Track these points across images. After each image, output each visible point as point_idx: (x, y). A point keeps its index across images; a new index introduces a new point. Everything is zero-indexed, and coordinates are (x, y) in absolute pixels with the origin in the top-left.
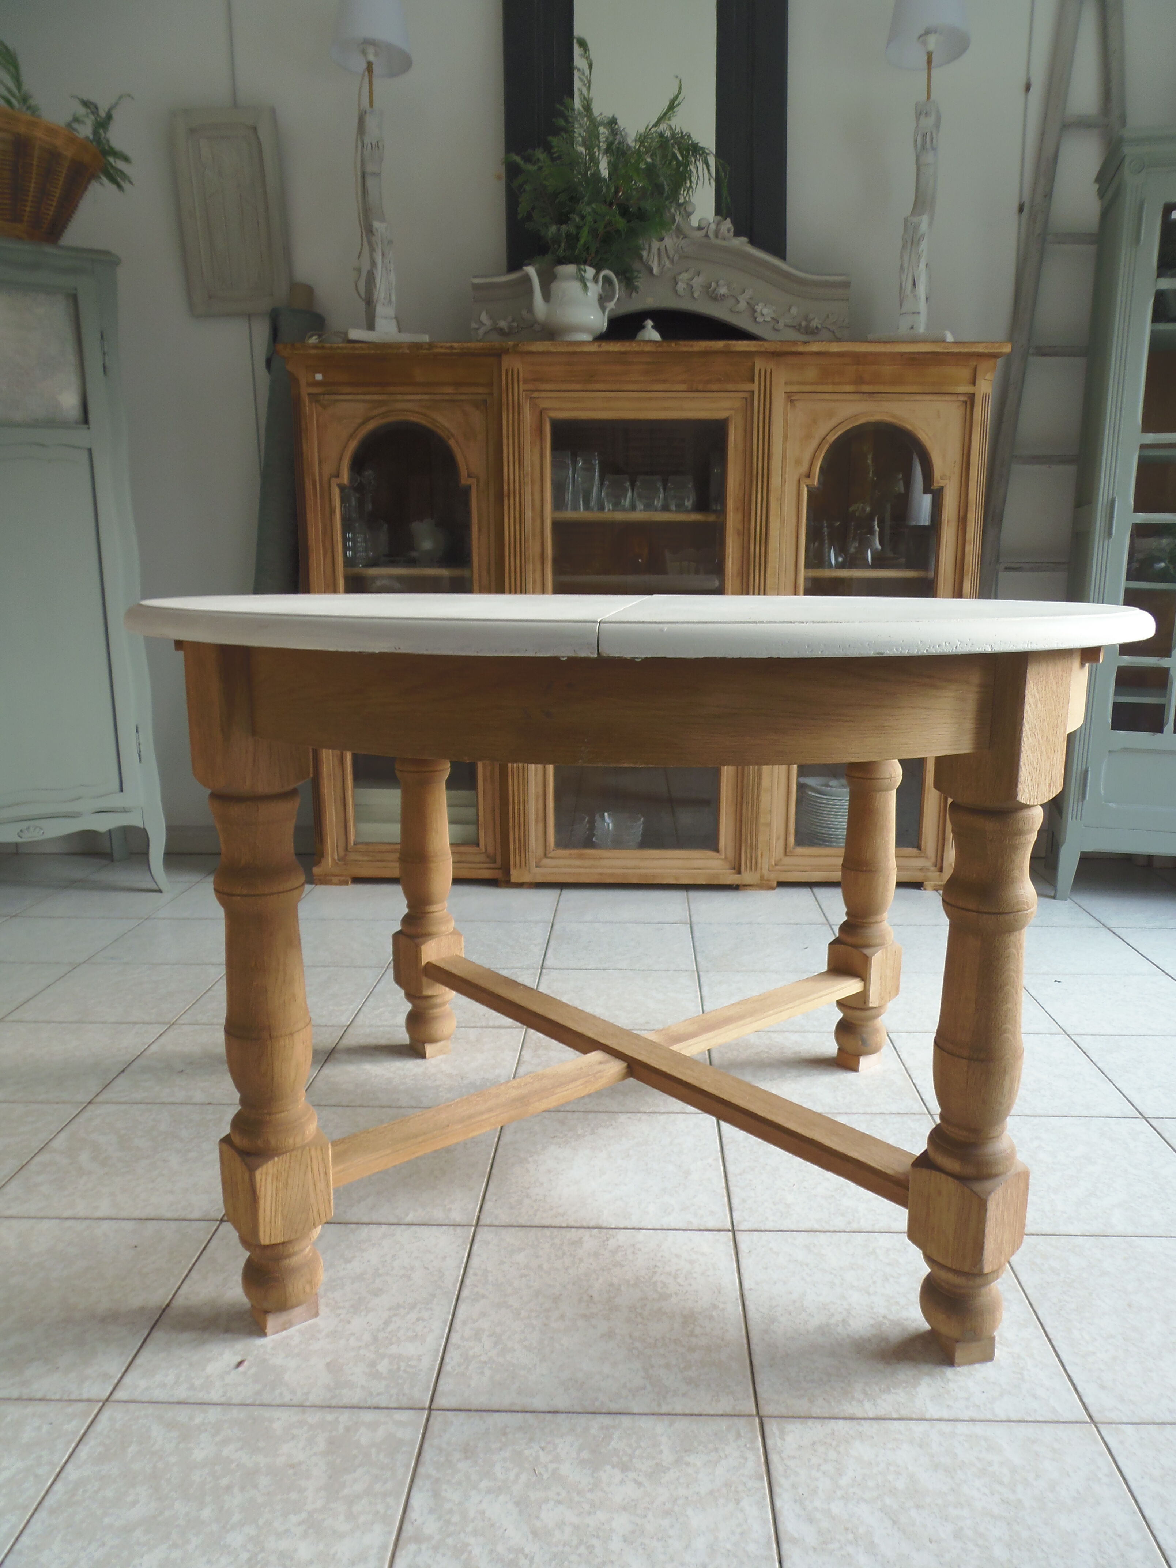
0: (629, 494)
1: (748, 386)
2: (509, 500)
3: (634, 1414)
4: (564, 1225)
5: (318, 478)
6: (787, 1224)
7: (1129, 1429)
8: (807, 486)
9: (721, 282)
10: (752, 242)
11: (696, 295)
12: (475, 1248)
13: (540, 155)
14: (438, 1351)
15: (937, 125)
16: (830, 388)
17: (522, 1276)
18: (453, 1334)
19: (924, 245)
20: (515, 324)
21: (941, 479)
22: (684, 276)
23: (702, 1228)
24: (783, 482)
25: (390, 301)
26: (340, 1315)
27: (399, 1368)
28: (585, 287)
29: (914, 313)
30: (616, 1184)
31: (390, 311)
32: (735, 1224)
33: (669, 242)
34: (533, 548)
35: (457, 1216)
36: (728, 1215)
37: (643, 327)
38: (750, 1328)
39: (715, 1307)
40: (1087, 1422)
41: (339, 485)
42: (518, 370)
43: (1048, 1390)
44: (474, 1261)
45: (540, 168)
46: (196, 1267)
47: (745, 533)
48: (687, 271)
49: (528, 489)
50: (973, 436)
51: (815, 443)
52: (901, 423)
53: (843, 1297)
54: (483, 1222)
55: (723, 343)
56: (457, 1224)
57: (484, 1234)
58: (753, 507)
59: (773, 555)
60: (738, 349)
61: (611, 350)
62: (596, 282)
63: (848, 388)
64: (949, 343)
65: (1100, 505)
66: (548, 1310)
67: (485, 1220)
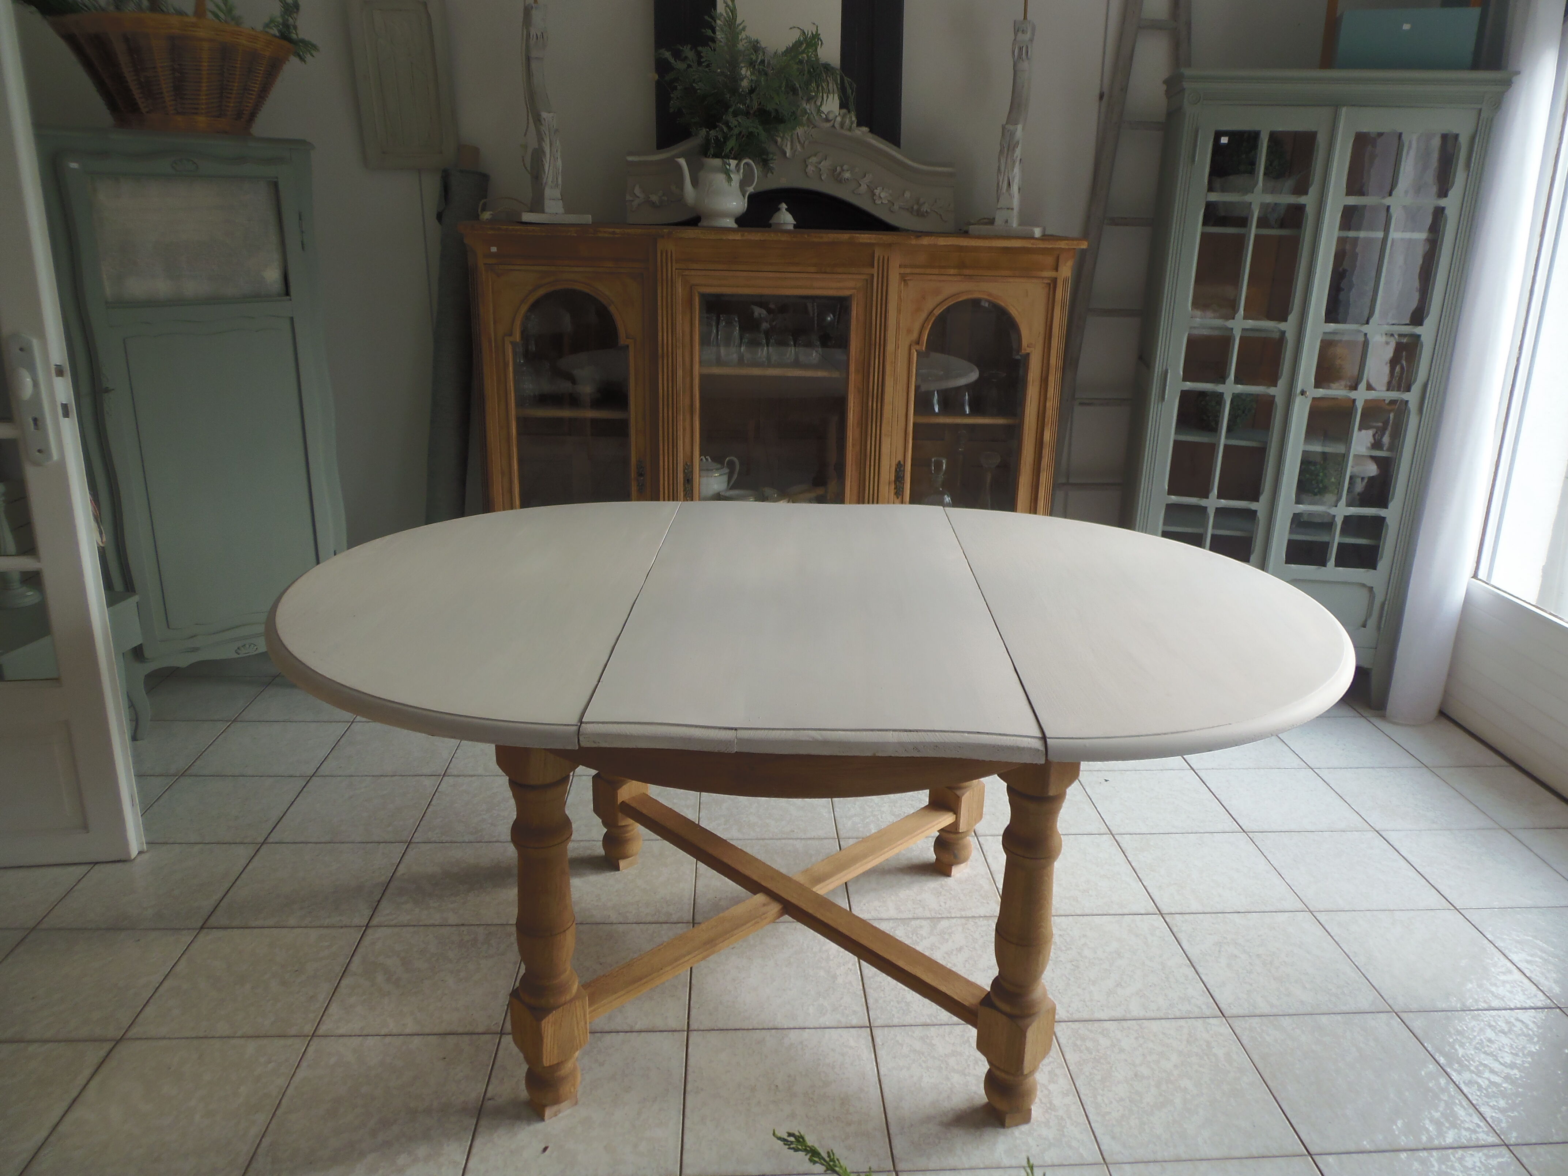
0: (765, 349)
1: (868, 270)
2: (663, 360)
4: (751, 1028)
5: (492, 336)
6: (909, 1020)
7: (1127, 1167)
8: (916, 351)
9: (845, 167)
10: (871, 131)
11: (824, 177)
12: (690, 1050)
13: (688, 52)
14: (678, 1133)
15: (1031, 40)
16: (936, 271)
17: (727, 1071)
18: (686, 1119)
19: (1018, 152)
20: (665, 198)
21: (1028, 346)
22: (813, 160)
23: (848, 1026)
24: (897, 347)
25: (557, 185)
26: (605, 1109)
27: (654, 1148)
28: (729, 179)
29: (1008, 209)
30: (784, 990)
31: (557, 193)
32: (871, 1021)
33: (800, 131)
34: (684, 404)
35: (673, 1024)
36: (866, 1014)
37: (779, 209)
38: (886, 1106)
39: (861, 1090)
40: (1101, 1164)
41: (512, 343)
42: (671, 252)
43: (1078, 1141)
44: (691, 1061)
45: (689, 66)
46: (493, 1074)
47: (864, 393)
48: (815, 155)
49: (679, 352)
50: (1055, 312)
51: (924, 315)
52: (996, 300)
53: (948, 1079)
54: (692, 1028)
55: (849, 235)
56: (674, 1029)
57: (694, 1036)
58: (872, 370)
59: (887, 408)
60: (861, 241)
61: (753, 238)
62: (738, 171)
63: (952, 271)
64: (1036, 239)
65: (1156, 375)
66: (748, 1098)
67: (694, 1026)
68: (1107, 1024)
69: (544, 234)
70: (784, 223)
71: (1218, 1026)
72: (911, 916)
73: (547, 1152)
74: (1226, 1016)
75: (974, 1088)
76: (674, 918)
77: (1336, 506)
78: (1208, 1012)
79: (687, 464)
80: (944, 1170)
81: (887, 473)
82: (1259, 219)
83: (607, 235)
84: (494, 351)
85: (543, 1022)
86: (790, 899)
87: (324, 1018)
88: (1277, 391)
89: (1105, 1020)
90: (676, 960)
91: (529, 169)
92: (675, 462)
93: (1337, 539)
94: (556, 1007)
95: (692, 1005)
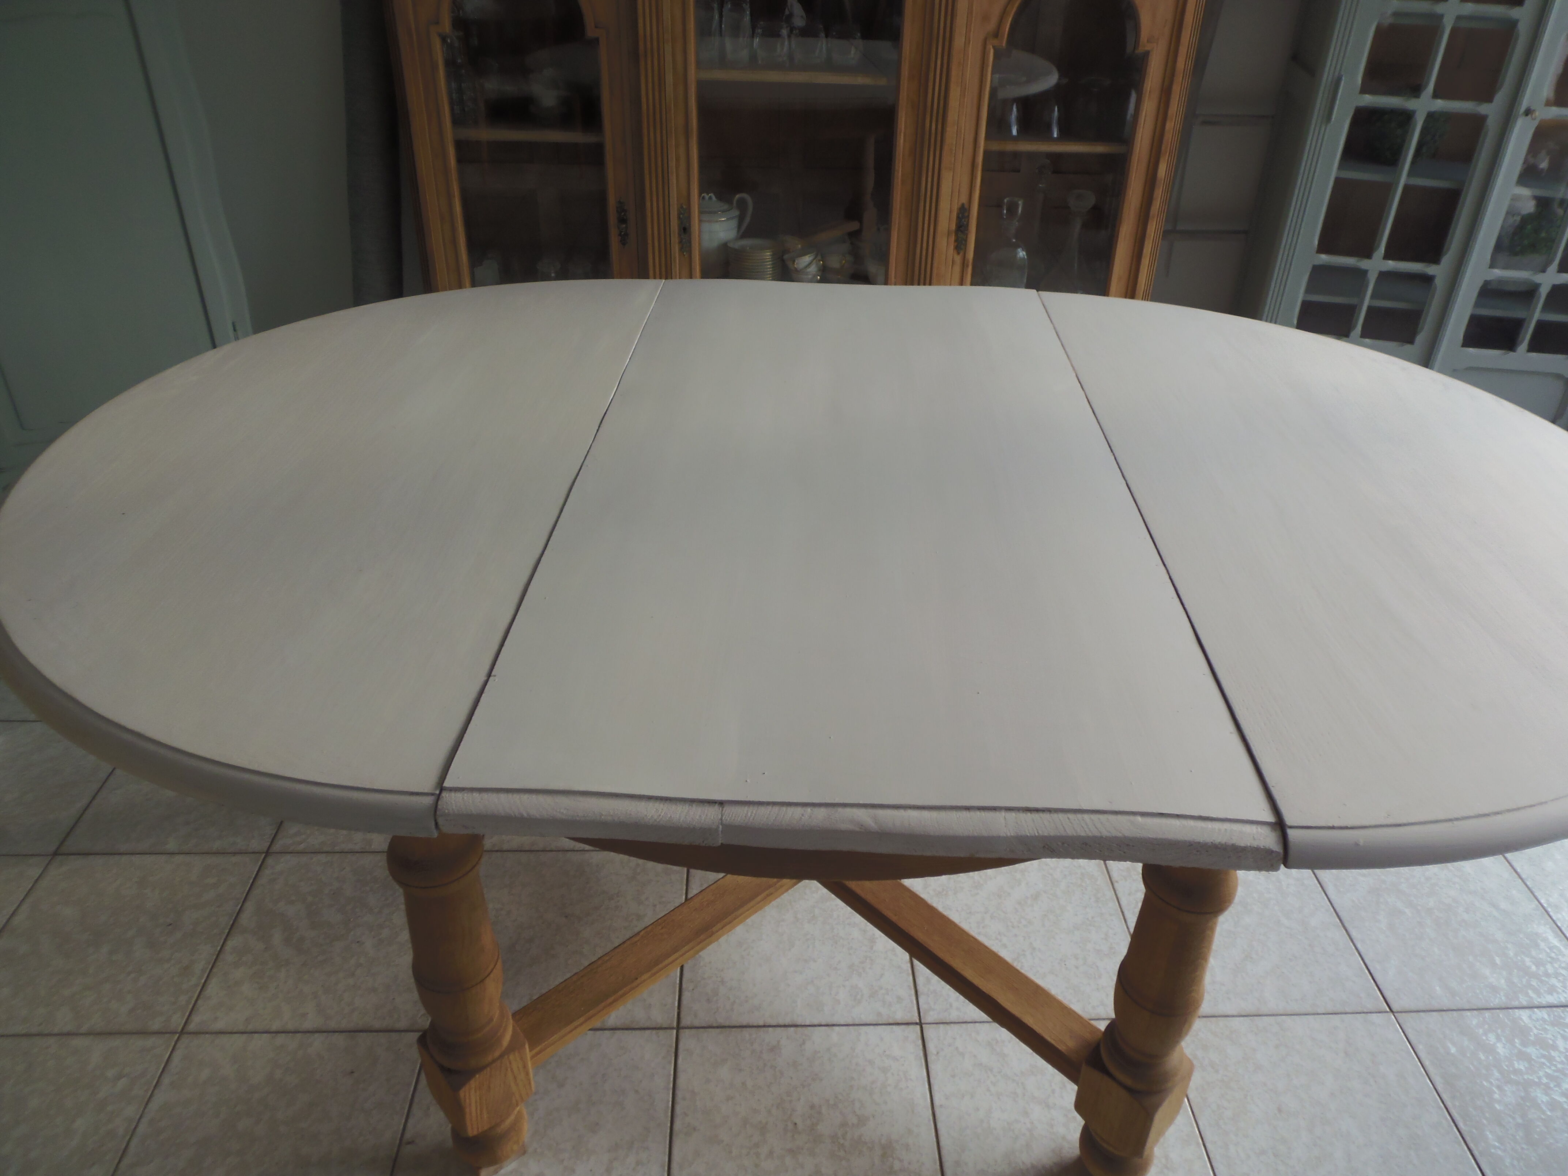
0: (786, 43)
2: (646, 61)
4: (761, 1023)
5: (413, 24)
8: (994, 46)
12: (680, 1061)
17: (729, 1098)
21: (1148, 41)
23: (891, 1021)
24: (967, 41)
30: (806, 961)
32: (922, 1014)
34: (675, 119)
35: (658, 1017)
36: (915, 1002)
38: (944, 1160)
39: (910, 1132)
41: (439, 35)
44: (681, 1081)
46: (416, 1100)
47: (920, 108)
49: (668, 48)
53: (1026, 1114)
54: (683, 1023)
56: (659, 1026)
57: (686, 1039)
58: (932, 76)
59: (950, 131)
65: (1325, 83)
66: (757, 1145)
67: (686, 1021)
71: (1385, 1027)
74: (1394, 1010)
77: (1544, 272)
78: (1369, 1006)
79: (682, 207)
81: (946, 219)
84: (415, 46)
85: (463, 1091)
87: (199, 1002)
89: (1233, 1016)
90: (657, 962)
92: (667, 203)
93: (1537, 314)
94: (480, 1069)
95: (684, 986)
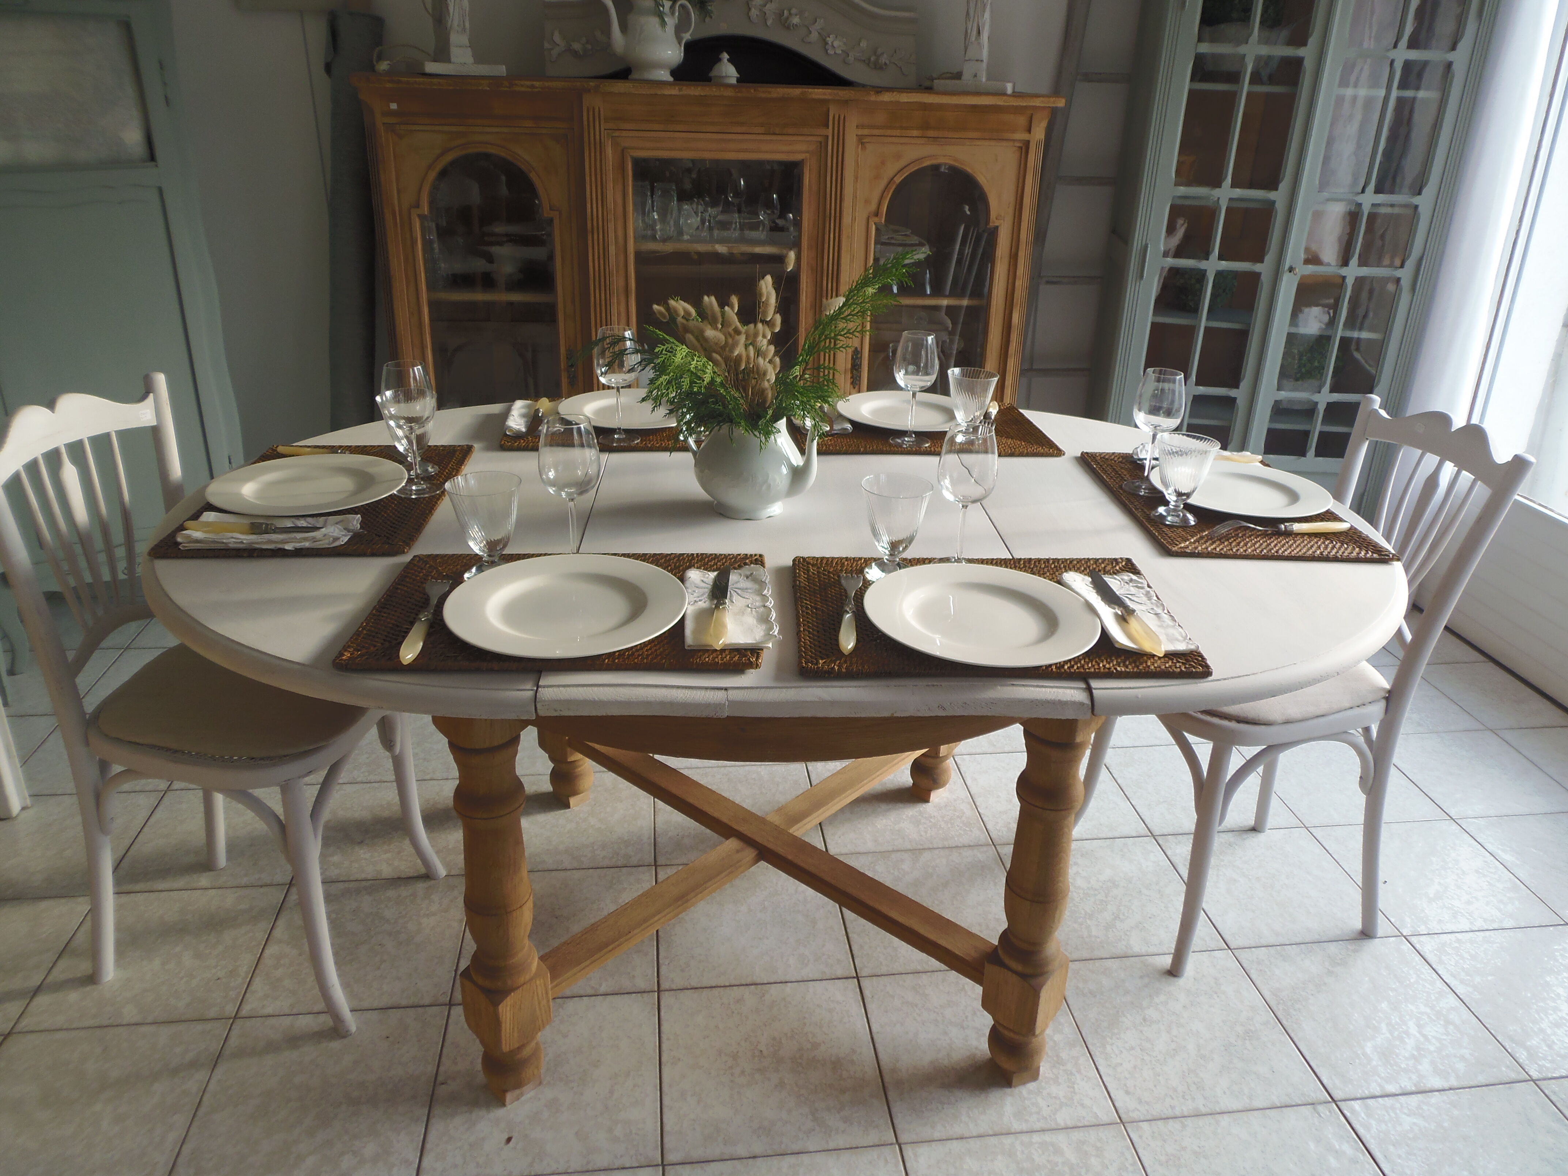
1: (823, 131)
2: (593, 235)
3: (811, 1152)
4: (727, 984)
5: (397, 209)
6: (897, 968)
7: (1145, 1125)
8: (875, 223)
9: (794, 11)
11: (769, 23)
12: (662, 1014)
14: (656, 1112)
16: (898, 132)
17: (704, 1037)
18: (664, 1097)
20: (589, 47)
21: (996, 219)
22: (758, 2)
23: (833, 977)
24: (854, 219)
25: (464, 29)
26: (573, 1088)
27: (631, 1132)
28: (663, 24)
29: (977, 60)
30: (760, 939)
31: (464, 39)
32: (858, 970)
34: (617, 282)
35: (641, 984)
36: (852, 963)
37: (719, 60)
38: (882, 1069)
39: (854, 1051)
40: (1118, 1123)
41: (419, 216)
43: (1092, 1100)
44: (665, 1027)
46: (444, 1054)
47: (819, 272)
49: (611, 226)
50: (1026, 180)
51: (883, 183)
52: (962, 166)
53: (945, 1034)
54: (663, 987)
55: (800, 90)
56: (643, 990)
57: (666, 998)
58: (826, 246)
60: (814, 96)
61: (692, 93)
62: (673, 13)
63: (915, 133)
64: (1009, 96)
65: (1134, 249)
66: (731, 1068)
67: (665, 985)
68: (1109, 963)
69: (451, 88)
70: (726, 76)
71: (1225, 958)
72: (890, 849)
73: (511, 1144)
74: (1231, 947)
75: (974, 1043)
76: (634, 861)
77: (1320, 392)
78: (1211, 944)
80: (951, 1139)
81: (843, 360)
82: (1252, 74)
83: (523, 89)
84: (399, 225)
85: (500, 1007)
86: (765, 844)
87: (247, 995)
88: (1264, 268)
89: (1106, 958)
91: (430, 11)
93: (1318, 427)
94: (513, 989)
95: (661, 961)
